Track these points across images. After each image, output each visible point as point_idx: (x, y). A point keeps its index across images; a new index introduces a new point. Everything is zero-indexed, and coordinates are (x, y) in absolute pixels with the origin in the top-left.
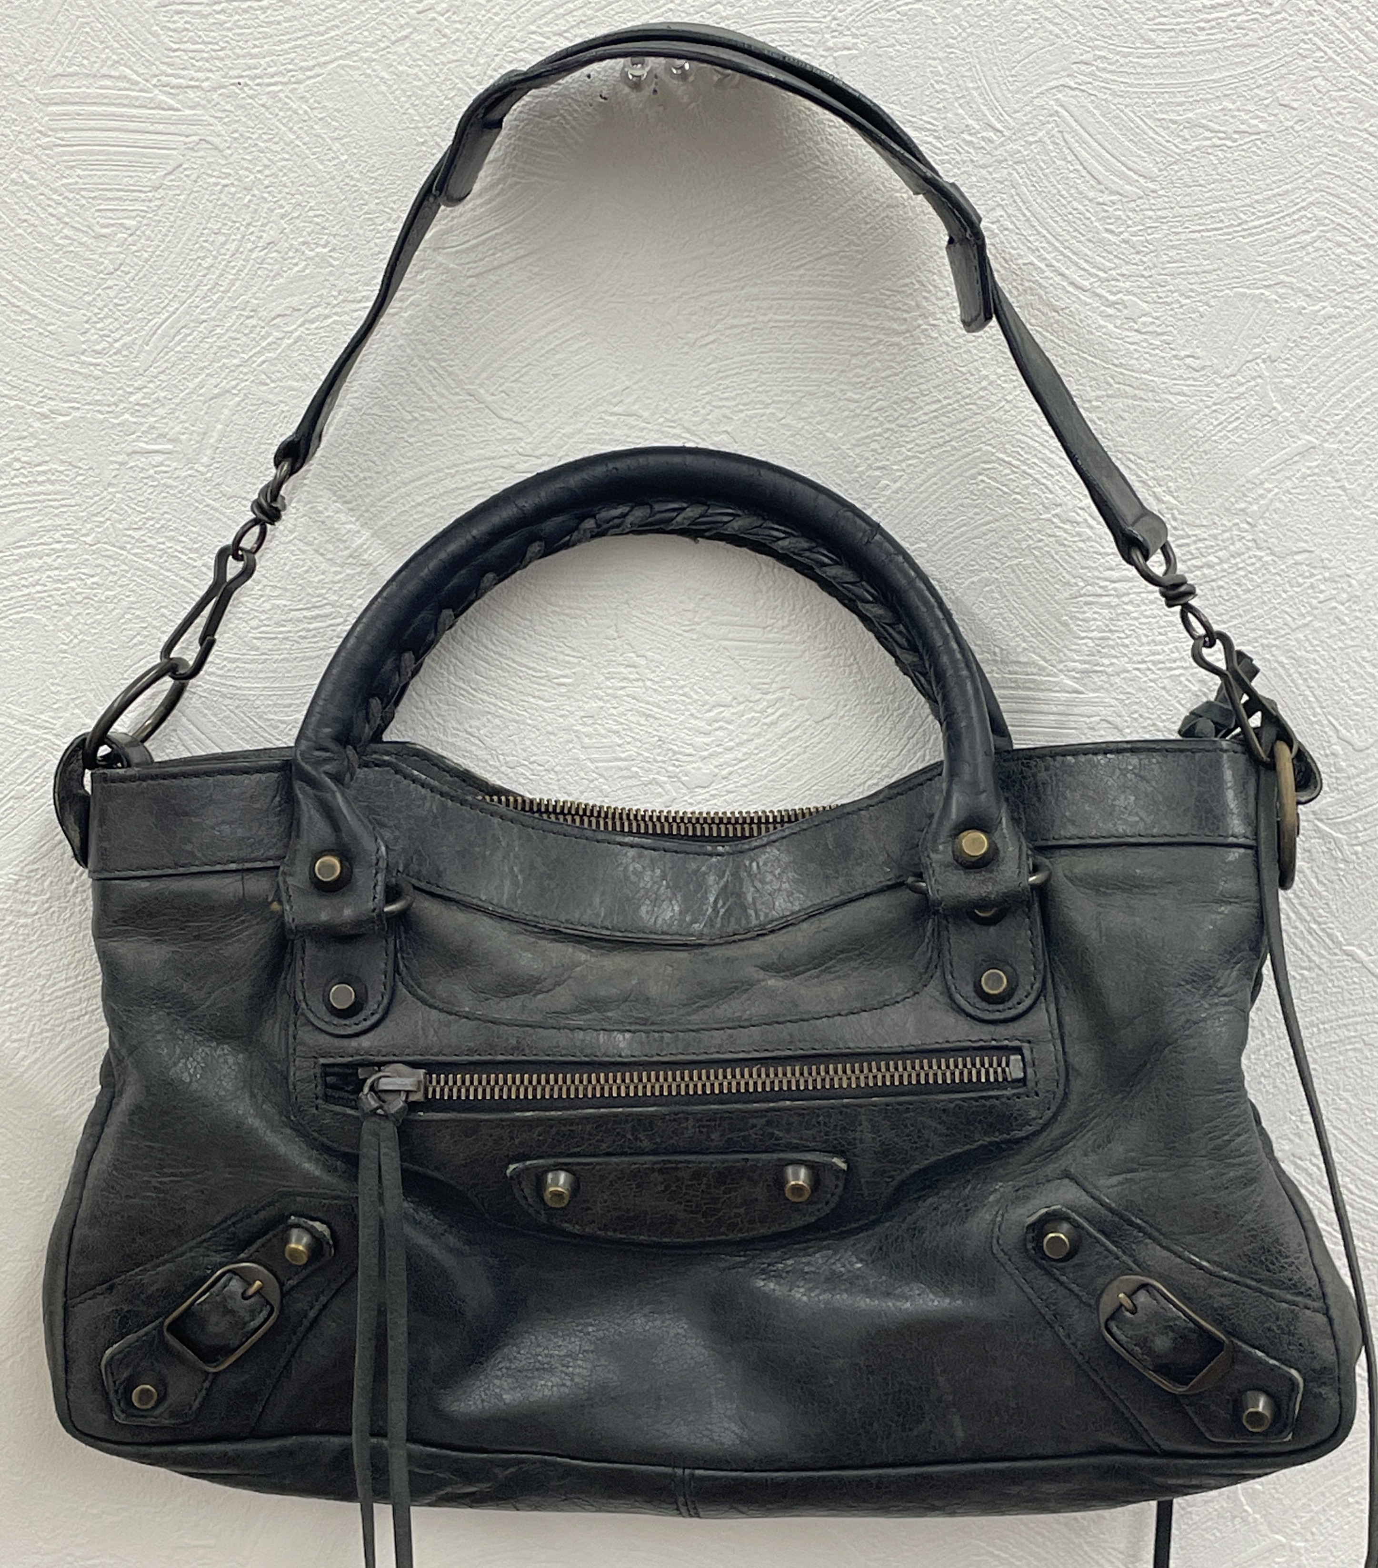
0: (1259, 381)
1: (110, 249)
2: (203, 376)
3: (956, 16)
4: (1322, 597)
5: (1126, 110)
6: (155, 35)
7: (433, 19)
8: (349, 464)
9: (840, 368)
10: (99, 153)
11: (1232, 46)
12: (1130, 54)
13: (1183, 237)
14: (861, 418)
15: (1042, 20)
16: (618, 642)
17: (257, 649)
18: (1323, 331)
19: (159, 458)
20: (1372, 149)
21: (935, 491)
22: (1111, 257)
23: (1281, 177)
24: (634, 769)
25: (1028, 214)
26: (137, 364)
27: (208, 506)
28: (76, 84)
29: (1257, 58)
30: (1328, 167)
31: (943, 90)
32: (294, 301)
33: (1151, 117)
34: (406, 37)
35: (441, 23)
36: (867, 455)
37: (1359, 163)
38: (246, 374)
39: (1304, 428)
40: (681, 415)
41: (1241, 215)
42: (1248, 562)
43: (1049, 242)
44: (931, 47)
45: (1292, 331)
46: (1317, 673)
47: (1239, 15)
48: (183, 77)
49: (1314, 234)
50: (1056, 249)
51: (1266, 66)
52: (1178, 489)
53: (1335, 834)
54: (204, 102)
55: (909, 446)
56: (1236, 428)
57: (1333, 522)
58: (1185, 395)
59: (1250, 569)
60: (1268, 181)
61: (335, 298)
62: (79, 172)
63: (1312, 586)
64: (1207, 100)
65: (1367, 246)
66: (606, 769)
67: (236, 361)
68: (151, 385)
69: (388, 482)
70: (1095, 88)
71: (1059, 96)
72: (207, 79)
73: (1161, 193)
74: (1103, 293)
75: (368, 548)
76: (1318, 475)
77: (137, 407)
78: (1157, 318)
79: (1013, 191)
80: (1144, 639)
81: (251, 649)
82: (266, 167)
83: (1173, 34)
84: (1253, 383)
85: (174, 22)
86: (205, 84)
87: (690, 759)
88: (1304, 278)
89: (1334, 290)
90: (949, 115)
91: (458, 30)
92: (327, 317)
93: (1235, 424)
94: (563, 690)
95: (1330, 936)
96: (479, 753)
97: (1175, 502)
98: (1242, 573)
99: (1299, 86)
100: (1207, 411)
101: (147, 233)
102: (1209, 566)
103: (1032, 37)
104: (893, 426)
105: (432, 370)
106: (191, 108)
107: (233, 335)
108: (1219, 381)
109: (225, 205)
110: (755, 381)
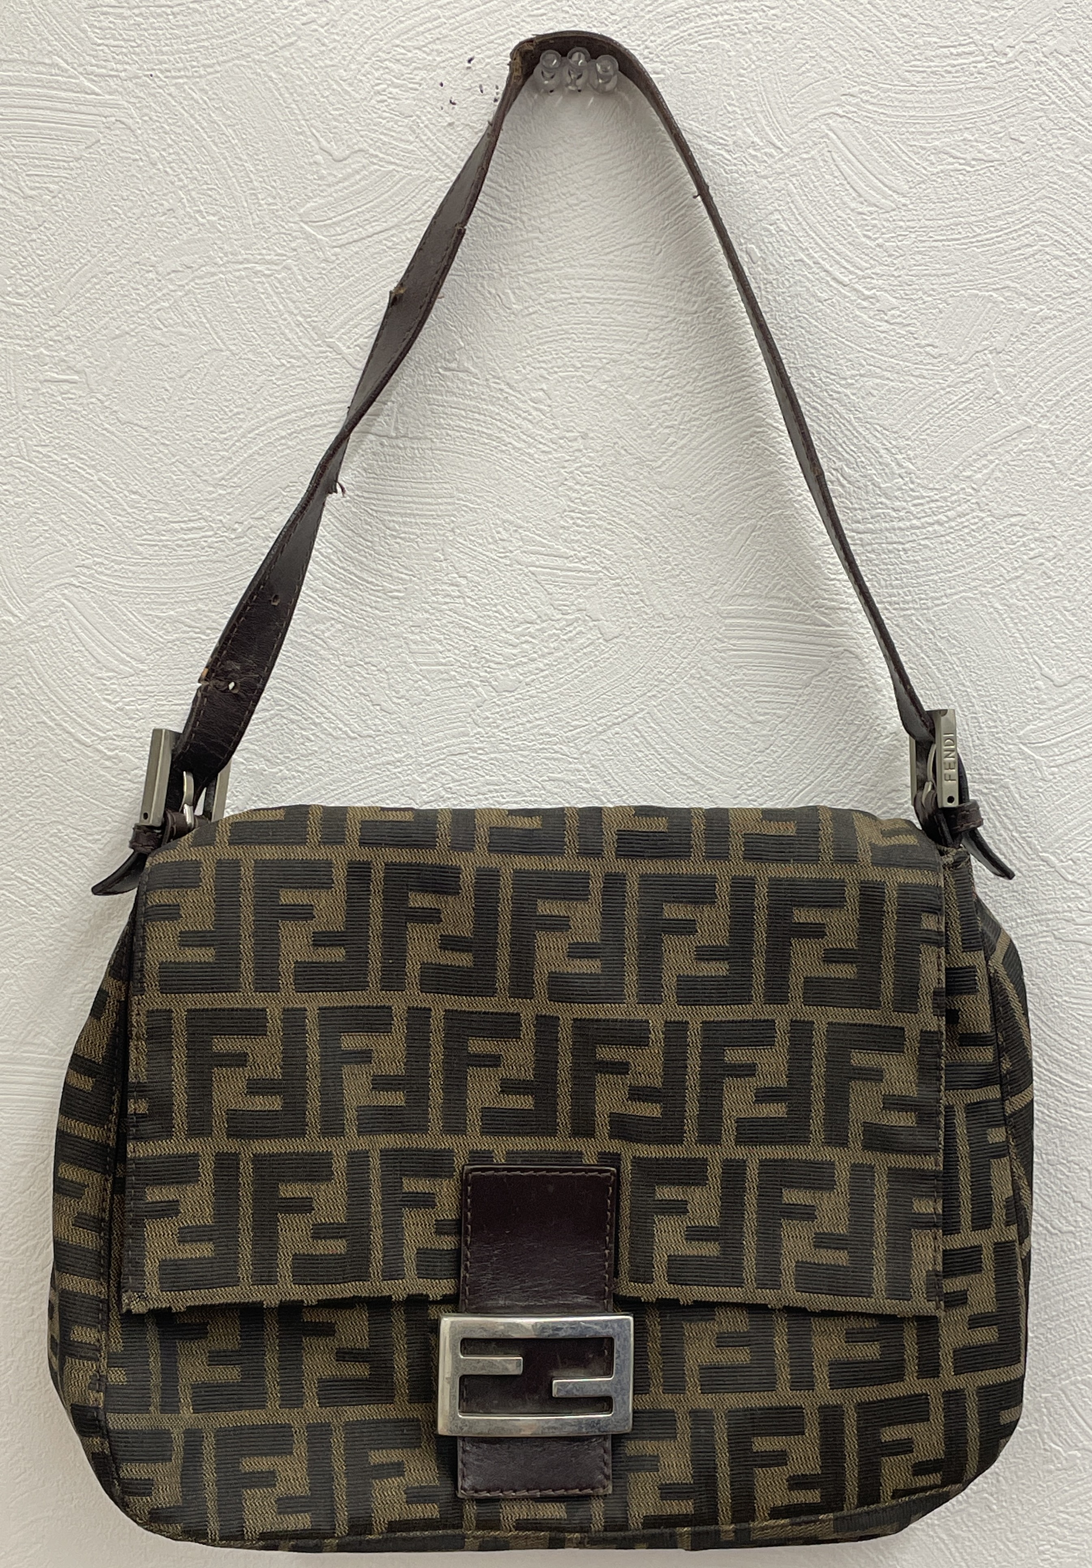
0: (987, 369)
1: (37, 208)
2: (107, 319)
3: (747, 51)
4: (1032, 554)
5: (884, 137)
6: (84, 31)
7: (316, 30)
8: (226, 400)
9: (641, 340)
10: (34, 127)
11: (975, 88)
12: (889, 90)
13: (927, 244)
14: (655, 384)
15: (817, 58)
16: (444, 564)
17: (141, 554)
18: (1040, 330)
19: (66, 387)
20: (1086, 180)
21: (714, 449)
22: (867, 258)
23: (1010, 199)
24: (453, 673)
25: (801, 219)
26: (52, 306)
27: (106, 429)
28: (17, 68)
29: (994, 99)
30: (1049, 192)
31: (734, 112)
32: (185, 259)
33: (904, 143)
34: (292, 44)
35: (320, 33)
36: (660, 415)
37: (1075, 190)
38: (143, 319)
39: (1022, 409)
40: (506, 373)
41: (976, 229)
42: (972, 521)
43: (816, 243)
44: (725, 75)
45: (1014, 329)
46: (1025, 617)
47: (980, 62)
48: (105, 67)
49: (1035, 248)
50: (822, 249)
51: (1001, 106)
52: (916, 457)
53: (1037, 757)
54: (121, 89)
55: (694, 410)
56: (965, 408)
57: (1043, 491)
58: (924, 378)
59: (973, 527)
60: (999, 202)
61: (221, 258)
62: (14, 142)
63: (1024, 545)
64: (951, 131)
65: (1078, 260)
66: (429, 671)
67: (136, 308)
68: (64, 325)
69: (258, 417)
70: (859, 116)
71: (830, 121)
72: (125, 70)
73: (911, 207)
74: (860, 288)
75: (239, 472)
76: (1033, 451)
77: (51, 343)
78: (904, 312)
79: (788, 199)
80: (883, 583)
81: (136, 553)
82: (170, 146)
83: (924, 75)
84: (981, 370)
85: (100, 21)
86: (123, 74)
87: (499, 666)
88: (1027, 284)
89: (1050, 296)
90: (739, 133)
91: (335, 40)
92: (213, 274)
93: (964, 404)
94: (396, 602)
95: (1028, 843)
96: (322, 652)
97: (911, 466)
98: (966, 530)
99: (1027, 124)
100: (942, 392)
101: (68, 196)
102: (938, 522)
103: (809, 71)
104: (680, 392)
105: (299, 324)
106: (110, 94)
107: (135, 286)
108: (953, 367)
109: (133, 176)
110: (568, 348)
